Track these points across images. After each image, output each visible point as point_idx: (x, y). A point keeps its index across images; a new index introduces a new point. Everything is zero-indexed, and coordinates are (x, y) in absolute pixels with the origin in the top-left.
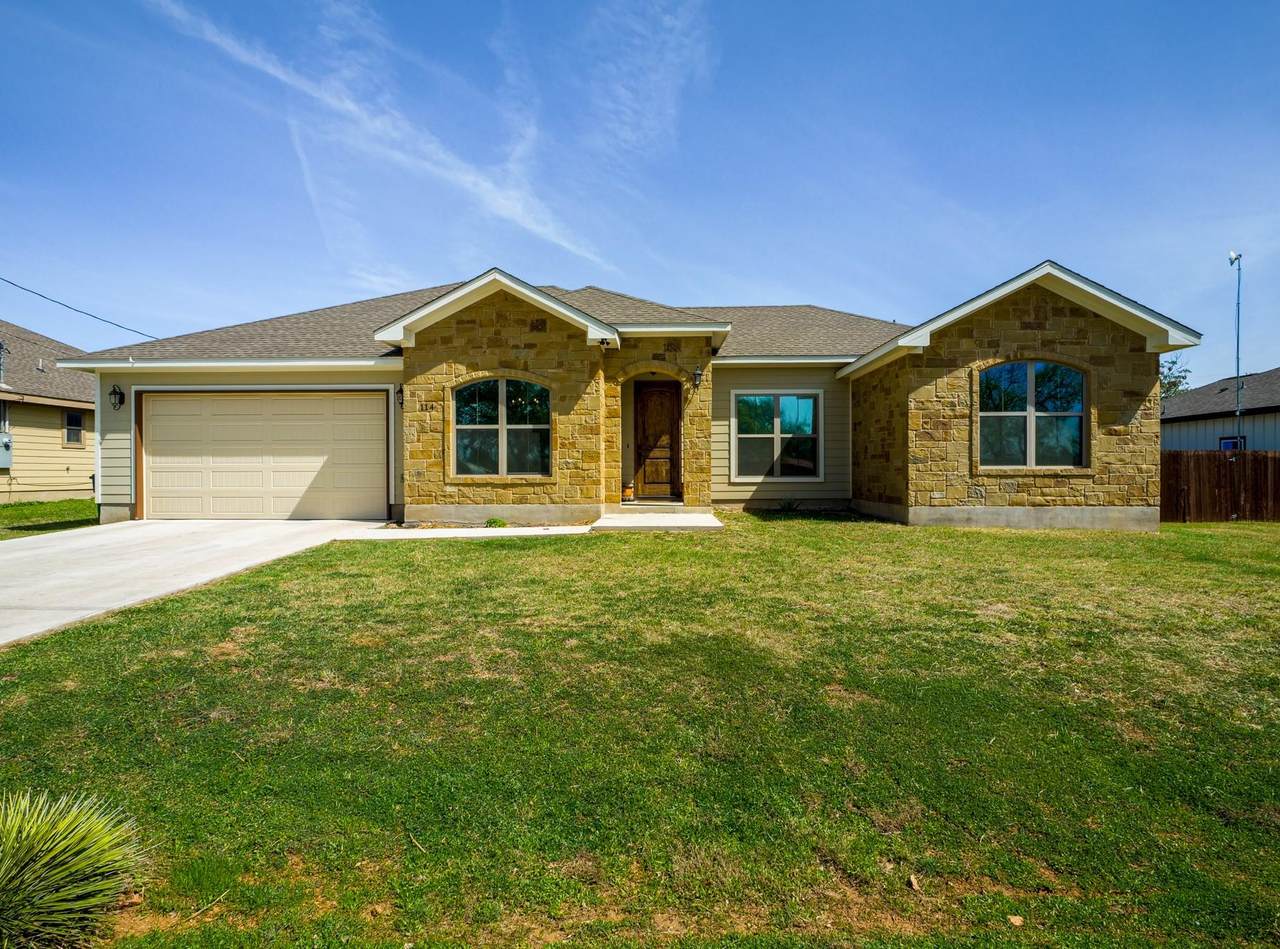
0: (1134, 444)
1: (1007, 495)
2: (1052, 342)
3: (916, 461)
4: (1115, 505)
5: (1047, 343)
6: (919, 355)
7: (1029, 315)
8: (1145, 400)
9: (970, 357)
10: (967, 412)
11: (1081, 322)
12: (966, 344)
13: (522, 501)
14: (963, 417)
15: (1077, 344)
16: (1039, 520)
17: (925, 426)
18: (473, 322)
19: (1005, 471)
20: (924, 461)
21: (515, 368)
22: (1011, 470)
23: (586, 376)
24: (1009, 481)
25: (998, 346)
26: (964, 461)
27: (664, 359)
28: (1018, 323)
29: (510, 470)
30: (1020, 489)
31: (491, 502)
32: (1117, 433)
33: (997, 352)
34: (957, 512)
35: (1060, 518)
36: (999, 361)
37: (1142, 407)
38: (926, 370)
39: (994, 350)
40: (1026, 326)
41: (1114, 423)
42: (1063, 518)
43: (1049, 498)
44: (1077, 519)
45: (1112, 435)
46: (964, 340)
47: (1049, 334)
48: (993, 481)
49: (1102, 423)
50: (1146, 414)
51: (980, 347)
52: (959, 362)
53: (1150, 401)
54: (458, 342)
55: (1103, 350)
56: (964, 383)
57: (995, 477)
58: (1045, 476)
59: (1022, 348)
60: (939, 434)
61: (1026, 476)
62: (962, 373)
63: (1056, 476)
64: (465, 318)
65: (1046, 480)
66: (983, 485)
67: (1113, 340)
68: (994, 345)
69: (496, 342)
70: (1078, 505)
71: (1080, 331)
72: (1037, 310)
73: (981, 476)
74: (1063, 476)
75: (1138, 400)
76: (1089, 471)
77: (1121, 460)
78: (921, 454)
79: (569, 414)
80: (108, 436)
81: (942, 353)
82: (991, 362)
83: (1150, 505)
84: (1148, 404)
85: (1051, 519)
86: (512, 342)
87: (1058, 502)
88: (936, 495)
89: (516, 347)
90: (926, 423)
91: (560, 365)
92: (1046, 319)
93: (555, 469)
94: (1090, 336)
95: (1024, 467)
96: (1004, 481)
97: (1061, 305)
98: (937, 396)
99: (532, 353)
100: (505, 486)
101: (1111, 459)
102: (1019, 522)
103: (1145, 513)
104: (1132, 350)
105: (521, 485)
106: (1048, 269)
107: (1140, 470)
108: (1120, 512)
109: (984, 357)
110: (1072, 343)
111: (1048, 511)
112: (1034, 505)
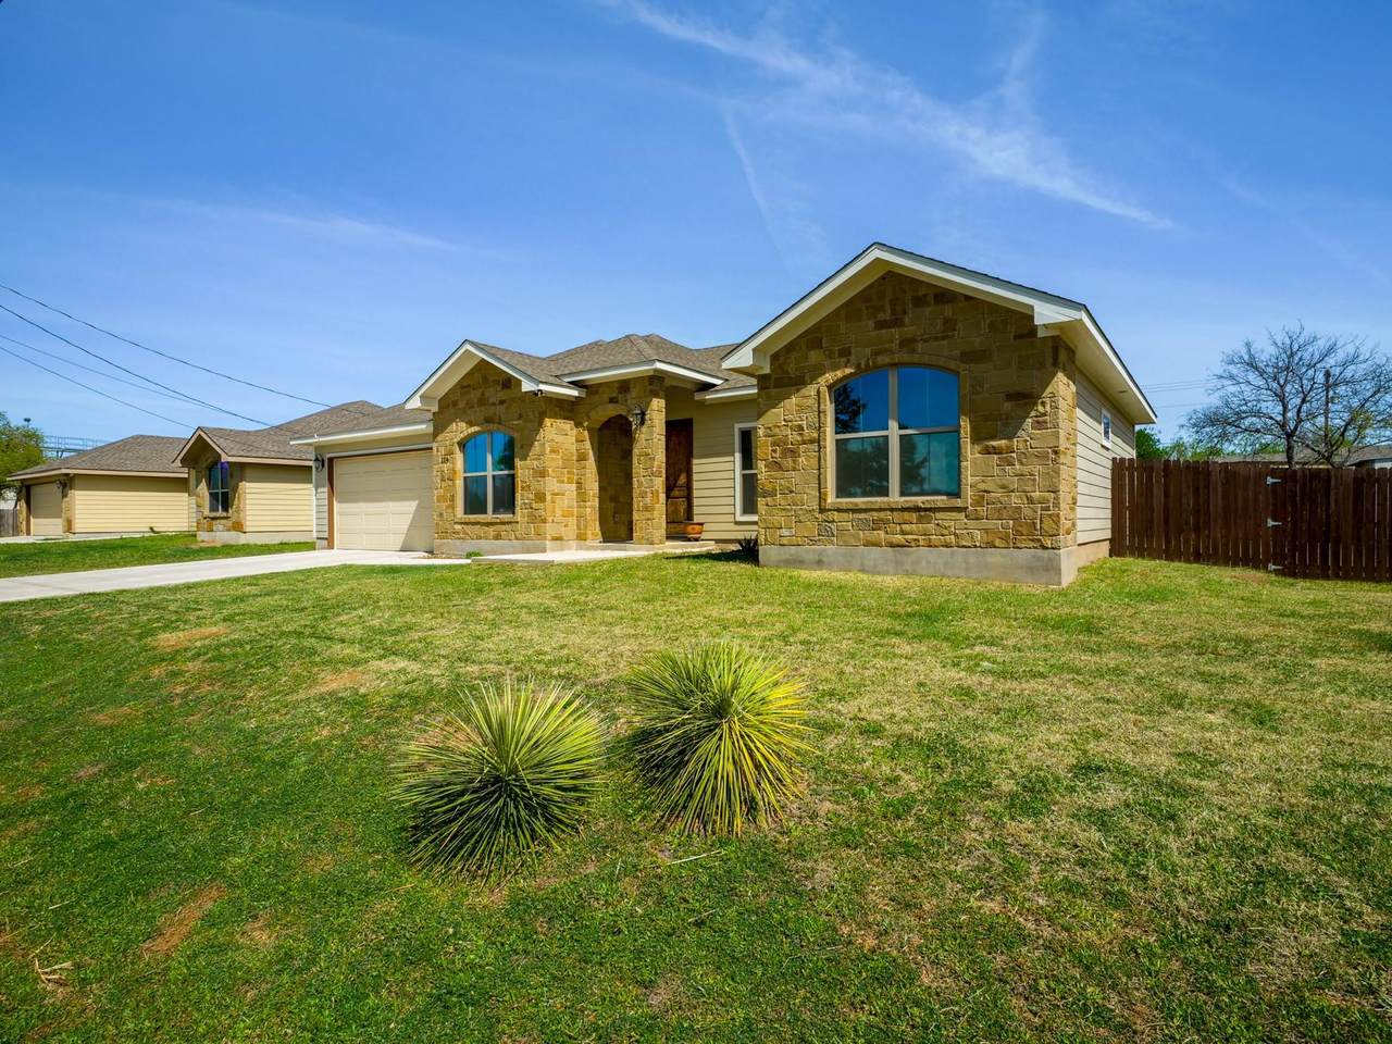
0: (1022, 464)
1: (861, 532)
2: (913, 340)
3: (766, 494)
4: (995, 547)
5: (907, 343)
6: (766, 375)
7: (884, 312)
8: (1035, 404)
9: (819, 371)
10: (816, 435)
11: (948, 310)
12: (815, 357)
13: (498, 537)
14: (812, 441)
15: (943, 338)
16: (898, 564)
17: (774, 455)
18: (469, 386)
19: (856, 505)
20: (772, 494)
21: (494, 423)
22: (863, 503)
23: (536, 425)
24: (862, 516)
25: (850, 353)
26: (813, 492)
27: (617, 402)
28: (871, 324)
29: (494, 512)
30: (877, 525)
31: (480, 538)
32: (996, 451)
33: (848, 361)
34: (807, 551)
35: (924, 563)
36: (848, 371)
37: (1033, 413)
38: (774, 391)
39: (844, 359)
40: (881, 325)
41: (993, 438)
42: (928, 562)
43: (910, 537)
44: (946, 564)
45: (989, 453)
46: (812, 353)
47: (909, 330)
48: (844, 516)
49: (976, 439)
50: (1038, 422)
51: (831, 358)
52: (807, 379)
53: (1043, 404)
54: (461, 405)
55: (977, 342)
56: (812, 402)
57: (846, 511)
58: (903, 510)
59: (877, 353)
60: (789, 462)
61: (881, 510)
62: (811, 390)
63: (917, 509)
64: (465, 384)
65: (906, 515)
66: (833, 521)
67: (992, 326)
68: (845, 353)
69: (482, 402)
70: (947, 546)
71: (946, 321)
72: (893, 303)
73: (830, 510)
74: (926, 510)
75: (1026, 404)
76: (959, 503)
77: (1003, 487)
78: (769, 487)
79: (526, 459)
80: (319, 490)
81: (790, 370)
82: (839, 374)
83: (1045, 548)
84: (1040, 408)
85: (913, 563)
86: (491, 401)
87: (921, 543)
88: (785, 532)
89: (494, 404)
90: (774, 451)
91: (520, 417)
92: (905, 313)
93: (518, 509)
94: (960, 325)
95: (885, 499)
96: (857, 516)
97: (922, 291)
98: (785, 420)
99: (502, 407)
100: (489, 524)
101: (990, 486)
102: (875, 566)
103: (1039, 559)
104: (1018, 337)
105: (496, 524)
106: (877, 253)
107: (1031, 500)
108: (1002, 556)
109: (834, 368)
110: (936, 339)
111: (908, 554)
112: (892, 545)
